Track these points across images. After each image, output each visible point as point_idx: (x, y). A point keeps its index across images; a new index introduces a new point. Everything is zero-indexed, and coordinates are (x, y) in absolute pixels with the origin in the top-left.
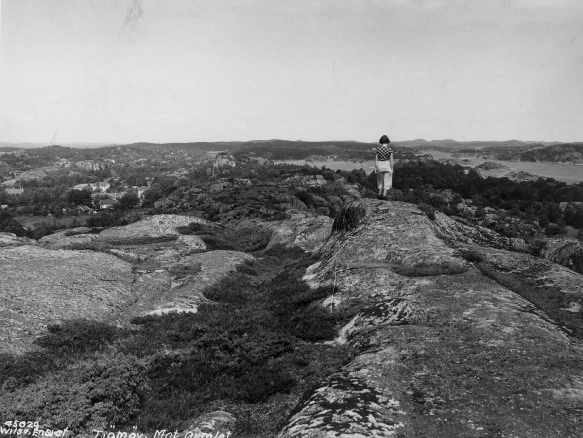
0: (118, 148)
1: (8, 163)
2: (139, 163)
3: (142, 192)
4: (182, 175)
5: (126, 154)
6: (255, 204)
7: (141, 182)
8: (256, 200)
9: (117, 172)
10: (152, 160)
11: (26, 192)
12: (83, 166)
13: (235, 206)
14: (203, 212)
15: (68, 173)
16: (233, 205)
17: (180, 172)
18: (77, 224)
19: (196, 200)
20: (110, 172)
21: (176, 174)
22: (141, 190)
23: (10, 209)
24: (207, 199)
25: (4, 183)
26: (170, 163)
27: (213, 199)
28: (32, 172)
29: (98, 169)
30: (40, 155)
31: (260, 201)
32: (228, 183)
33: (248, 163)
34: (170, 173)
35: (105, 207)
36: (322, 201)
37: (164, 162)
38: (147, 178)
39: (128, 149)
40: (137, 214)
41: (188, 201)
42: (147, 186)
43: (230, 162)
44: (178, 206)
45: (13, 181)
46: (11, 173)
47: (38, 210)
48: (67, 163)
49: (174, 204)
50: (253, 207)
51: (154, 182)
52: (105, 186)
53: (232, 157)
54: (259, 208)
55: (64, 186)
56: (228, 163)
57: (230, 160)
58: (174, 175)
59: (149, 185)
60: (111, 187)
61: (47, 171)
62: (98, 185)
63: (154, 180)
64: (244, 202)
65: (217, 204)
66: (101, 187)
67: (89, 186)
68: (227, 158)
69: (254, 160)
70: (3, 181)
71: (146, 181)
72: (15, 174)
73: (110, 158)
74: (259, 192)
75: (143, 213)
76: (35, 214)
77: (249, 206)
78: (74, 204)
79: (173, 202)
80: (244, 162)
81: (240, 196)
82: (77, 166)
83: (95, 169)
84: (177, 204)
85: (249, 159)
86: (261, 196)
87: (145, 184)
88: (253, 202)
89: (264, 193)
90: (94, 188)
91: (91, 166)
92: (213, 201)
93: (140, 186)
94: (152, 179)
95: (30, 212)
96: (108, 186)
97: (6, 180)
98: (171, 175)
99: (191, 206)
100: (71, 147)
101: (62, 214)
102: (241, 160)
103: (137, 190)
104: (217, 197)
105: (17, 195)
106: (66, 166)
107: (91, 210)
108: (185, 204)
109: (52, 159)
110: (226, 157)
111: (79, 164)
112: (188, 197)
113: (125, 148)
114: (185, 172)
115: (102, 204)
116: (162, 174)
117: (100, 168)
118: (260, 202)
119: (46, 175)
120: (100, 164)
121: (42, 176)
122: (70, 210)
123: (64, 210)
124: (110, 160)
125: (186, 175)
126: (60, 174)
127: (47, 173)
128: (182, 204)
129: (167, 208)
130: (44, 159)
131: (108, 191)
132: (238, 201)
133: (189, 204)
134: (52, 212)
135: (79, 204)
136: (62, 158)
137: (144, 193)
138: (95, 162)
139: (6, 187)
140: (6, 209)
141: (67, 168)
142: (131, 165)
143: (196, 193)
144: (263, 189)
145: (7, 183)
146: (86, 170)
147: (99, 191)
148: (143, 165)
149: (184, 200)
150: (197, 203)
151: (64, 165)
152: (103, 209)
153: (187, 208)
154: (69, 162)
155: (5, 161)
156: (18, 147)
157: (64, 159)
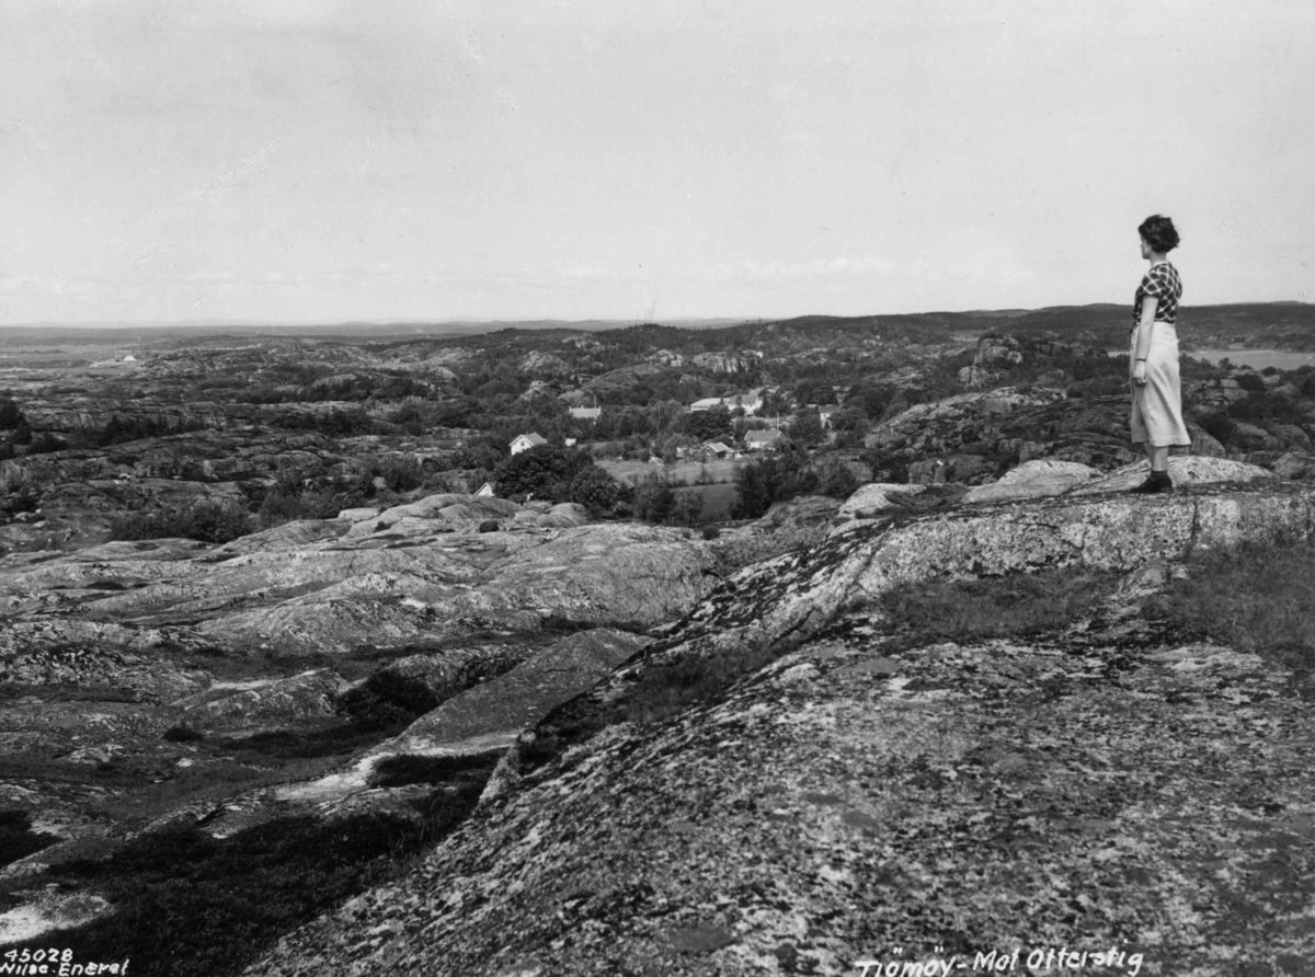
0: (770, 328)
1: (563, 359)
2: (815, 357)
3: (828, 415)
4: (908, 381)
5: (785, 339)
6: (1103, 443)
7: (825, 396)
8: (1104, 433)
9: (773, 375)
10: (838, 351)
11: (604, 415)
12: (706, 363)
13: (1057, 447)
14: (981, 458)
15: (678, 377)
16: (1051, 444)
17: (902, 375)
18: (707, 480)
19: (956, 434)
20: (758, 375)
21: (894, 378)
22: (825, 411)
23: (581, 447)
24: (987, 431)
25: (563, 396)
26: (877, 355)
27: (1002, 431)
28: (612, 375)
29: (735, 369)
30: (620, 342)
31: (1113, 435)
32: (1022, 397)
33: (1050, 354)
34: (881, 377)
35: (755, 445)
36: (1260, 437)
37: (865, 354)
38: (835, 388)
39: (788, 330)
40: (837, 461)
41: (938, 435)
42: (836, 403)
43: (1011, 353)
44: (918, 445)
45: (578, 393)
46: (572, 377)
47: (633, 449)
48: (675, 358)
49: (908, 441)
50: (1098, 448)
51: (850, 396)
52: (751, 402)
53: (1013, 341)
54: (1114, 451)
55: (673, 405)
56: (1006, 354)
57: (1011, 347)
58: (890, 380)
59: (840, 401)
60: (765, 405)
61: (639, 373)
62: (739, 401)
63: (851, 391)
64: (1074, 437)
65: (1013, 441)
66: (743, 406)
67: (722, 403)
68: (1004, 345)
69: (1063, 348)
70: (559, 393)
71: (834, 393)
72: (581, 379)
73: (755, 348)
74: (1110, 416)
75: (849, 458)
76: (627, 457)
77: (1090, 447)
78: (696, 439)
79: (903, 436)
80: (1041, 351)
81: (1064, 425)
82: (695, 365)
83: (729, 370)
84: (913, 441)
85: (1052, 346)
86: (1117, 425)
87: (832, 400)
88: (1097, 437)
89: (1122, 419)
90: (732, 407)
91: (721, 364)
92: (1001, 436)
93: (823, 403)
94: (847, 389)
95: (619, 454)
96: (759, 404)
97: (564, 392)
98: (884, 381)
99: (947, 445)
100: (678, 326)
101: (677, 459)
102: (1034, 349)
103: (817, 412)
104: (1009, 427)
105: (591, 420)
106: (674, 363)
107: (731, 450)
108: (934, 441)
109: (643, 350)
110: (1001, 341)
111: (698, 359)
112: (936, 426)
113: (782, 326)
114: (913, 375)
115: (752, 440)
116: (866, 378)
117: (740, 368)
118: (1113, 439)
119: (636, 382)
120: (739, 360)
121: (629, 383)
122: (691, 451)
123: (679, 450)
124: (754, 352)
125: (915, 381)
126: (663, 380)
127: (638, 378)
128: (928, 440)
129: (892, 449)
130: (628, 351)
131: (758, 413)
132: (1062, 435)
133: (942, 442)
134: (658, 455)
135: (705, 439)
136: (661, 348)
137: (830, 419)
138: (730, 355)
139: (567, 404)
140: (573, 447)
141: (677, 368)
142: (800, 362)
143: (952, 418)
144: (1119, 410)
145: (567, 396)
146: (711, 371)
147: (741, 412)
148: (823, 360)
149: (928, 432)
150: (960, 438)
151: (669, 361)
152: (754, 450)
153: (938, 449)
154: (679, 356)
155: (558, 355)
156: (578, 327)
157: (664, 351)
